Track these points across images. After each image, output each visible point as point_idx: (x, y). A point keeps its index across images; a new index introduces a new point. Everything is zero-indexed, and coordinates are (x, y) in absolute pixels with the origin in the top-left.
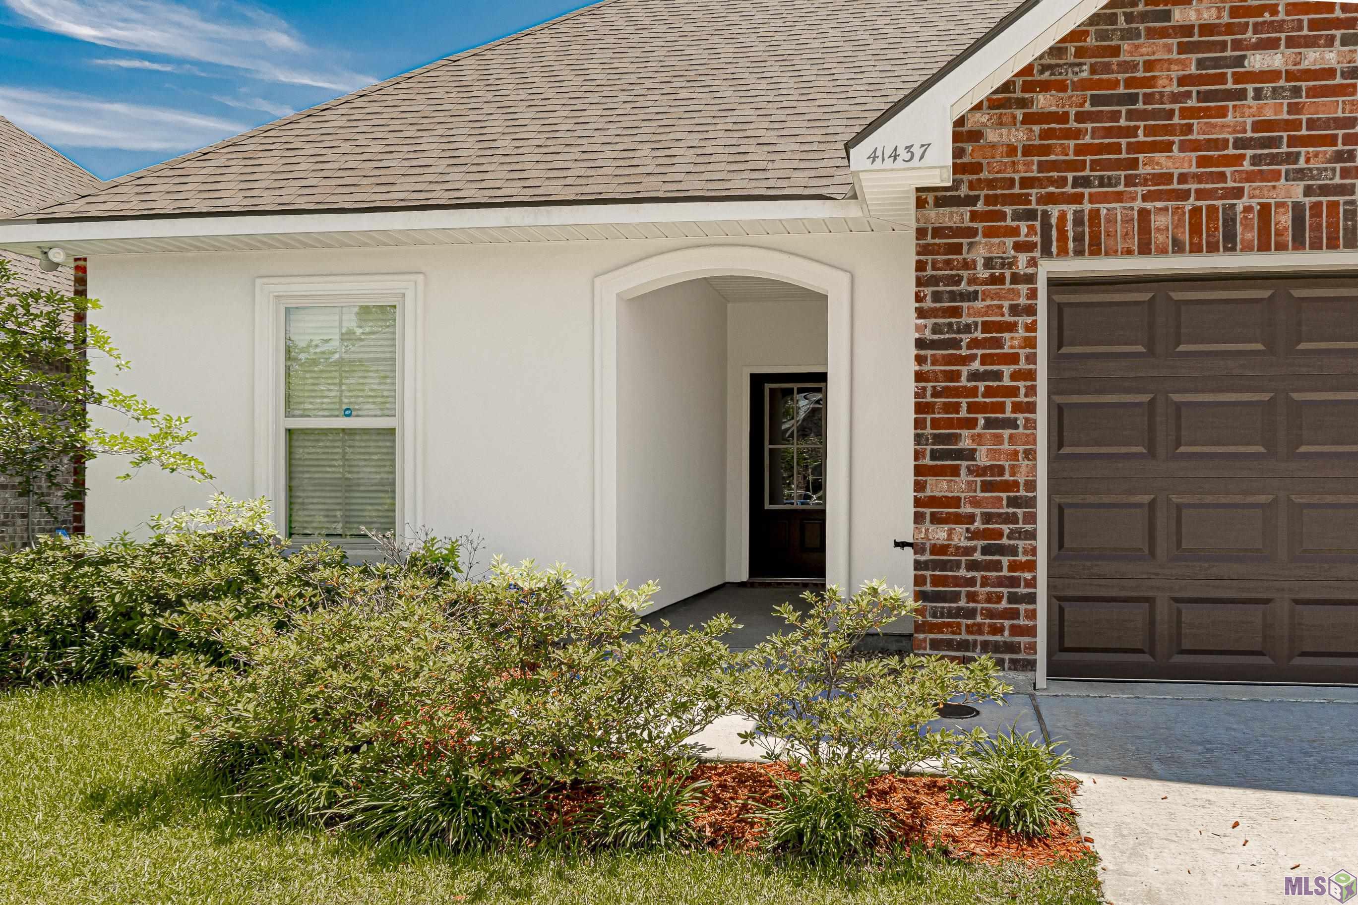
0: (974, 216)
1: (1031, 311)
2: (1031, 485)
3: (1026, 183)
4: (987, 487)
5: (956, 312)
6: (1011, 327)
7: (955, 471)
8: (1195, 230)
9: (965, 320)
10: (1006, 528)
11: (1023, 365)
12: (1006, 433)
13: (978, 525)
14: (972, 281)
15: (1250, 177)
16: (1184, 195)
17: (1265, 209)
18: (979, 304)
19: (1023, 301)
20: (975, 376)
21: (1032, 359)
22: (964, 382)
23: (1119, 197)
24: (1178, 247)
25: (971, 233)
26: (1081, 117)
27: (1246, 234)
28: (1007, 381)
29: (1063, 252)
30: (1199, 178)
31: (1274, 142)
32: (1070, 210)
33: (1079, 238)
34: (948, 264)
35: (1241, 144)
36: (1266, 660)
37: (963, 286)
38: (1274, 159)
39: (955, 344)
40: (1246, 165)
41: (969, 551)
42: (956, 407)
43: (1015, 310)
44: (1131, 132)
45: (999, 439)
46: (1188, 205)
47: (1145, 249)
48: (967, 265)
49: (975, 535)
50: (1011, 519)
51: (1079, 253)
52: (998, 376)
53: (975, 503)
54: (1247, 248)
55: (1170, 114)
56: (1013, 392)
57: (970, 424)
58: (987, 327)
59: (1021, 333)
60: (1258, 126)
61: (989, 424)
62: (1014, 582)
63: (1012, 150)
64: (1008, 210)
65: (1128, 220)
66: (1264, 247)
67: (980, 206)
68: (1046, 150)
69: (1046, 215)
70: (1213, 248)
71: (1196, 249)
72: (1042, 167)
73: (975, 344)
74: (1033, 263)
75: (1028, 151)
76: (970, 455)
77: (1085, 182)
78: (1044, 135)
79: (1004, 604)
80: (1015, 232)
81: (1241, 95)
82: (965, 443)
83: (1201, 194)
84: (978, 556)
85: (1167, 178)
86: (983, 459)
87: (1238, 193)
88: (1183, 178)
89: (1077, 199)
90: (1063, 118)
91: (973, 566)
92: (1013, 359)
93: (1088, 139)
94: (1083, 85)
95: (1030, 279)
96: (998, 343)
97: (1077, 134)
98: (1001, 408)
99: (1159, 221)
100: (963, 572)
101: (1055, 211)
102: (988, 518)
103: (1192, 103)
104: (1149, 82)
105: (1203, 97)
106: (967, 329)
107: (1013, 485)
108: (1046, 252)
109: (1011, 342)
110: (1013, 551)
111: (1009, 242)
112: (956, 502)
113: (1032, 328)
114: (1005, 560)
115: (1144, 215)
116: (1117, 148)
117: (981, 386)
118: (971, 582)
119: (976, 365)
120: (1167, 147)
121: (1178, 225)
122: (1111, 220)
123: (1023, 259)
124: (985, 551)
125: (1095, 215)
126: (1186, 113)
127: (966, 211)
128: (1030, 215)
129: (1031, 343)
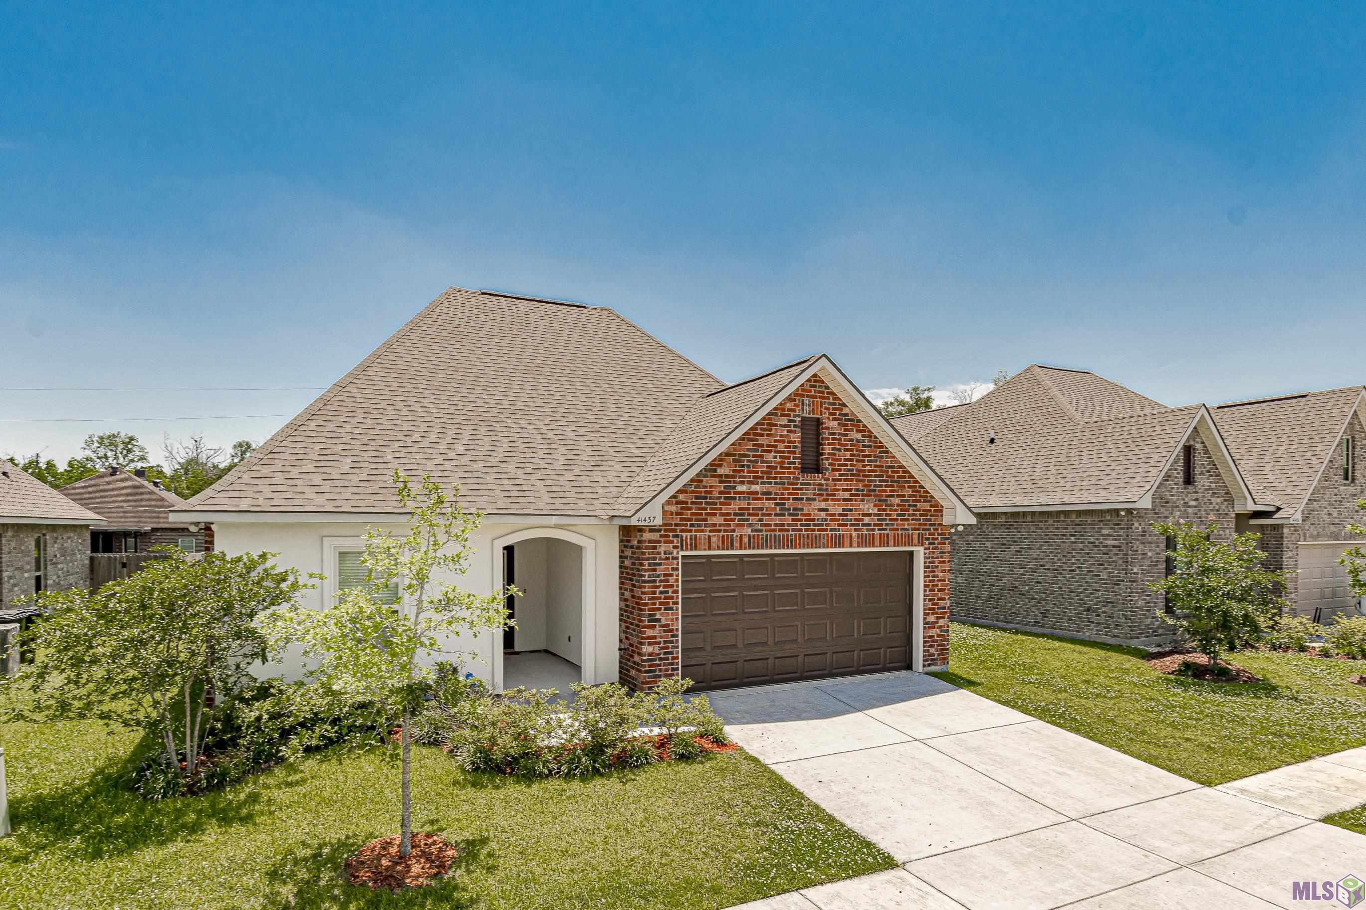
0: (661, 536)
1: (677, 569)
2: (677, 630)
3: (676, 525)
4: (665, 631)
5: (655, 570)
6: (671, 575)
7: (654, 626)
8: (723, 543)
9: (658, 573)
10: (670, 645)
11: (675, 588)
12: (670, 612)
13: (662, 645)
14: (660, 559)
15: (738, 525)
16: (720, 531)
17: (741, 535)
18: (662, 567)
19: (675, 566)
20: (661, 593)
21: (678, 586)
22: (657, 595)
23: (702, 531)
24: (718, 548)
25: (659, 542)
26: (692, 503)
27: (737, 544)
28: (670, 594)
29: (687, 549)
30: (724, 525)
31: (743, 515)
32: (689, 534)
33: (691, 545)
34: (653, 553)
35: (735, 514)
36: (736, 681)
37: (657, 561)
38: (744, 520)
39: (655, 581)
40: (736, 522)
41: (659, 654)
42: (654, 604)
43: (673, 569)
44: (705, 509)
45: (668, 615)
46: (722, 533)
47: (710, 549)
48: (659, 553)
49: (661, 648)
50: (672, 642)
51: (691, 550)
52: (667, 592)
53: (661, 637)
54: (737, 549)
55: (716, 504)
56: (672, 598)
57: (659, 609)
58: (665, 575)
59: (675, 577)
60: (740, 509)
61: (666, 609)
62: (672, 664)
63: (672, 513)
64: (671, 534)
65: (705, 539)
66: (741, 548)
67: (662, 533)
68: (681, 514)
69: (682, 537)
70: (728, 549)
71: (723, 549)
72: (681, 519)
73: (661, 581)
74: (678, 553)
75: (677, 514)
76: (659, 620)
77: (692, 525)
78: (682, 508)
79: (670, 672)
80: (672, 542)
81: (735, 498)
82: (658, 617)
83: (725, 531)
84: (662, 656)
85: (715, 525)
86: (663, 622)
87: (734, 531)
88: (720, 525)
89: (690, 531)
90: (686, 503)
91: (661, 659)
92: (672, 586)
93: (694, 511)
94: (693, 492)
95: (677, 558)
96: (667, 581)
97: (690, 509)
98: (668, 603)
99: (714, 539)
100: (658, 662)
101: (684, 535)
102: (665, 642)
103: (722, 500)
104: (710, 492)
105: (726, 498)
106: (659, 576)
107: (672, 630)
108: (682, 549)
109: (672, 580)
110: (672, 653)
111: (671, 545)
112: (655, 637)
113: (677, 575)
114: (670, 656)
115: (709, 537)
116: (701, 514)
117: (663, 596)
118: (660, 665)
119: (661, 589)
120: (715, 515)
121: (718, 541)
122: (700, 538)
123: (675, 551)
124: (665, 654)
125: (696, 536)
126: (721, 503)
127: (658, 534)
128: (677, 536)
129: (677, 581)
